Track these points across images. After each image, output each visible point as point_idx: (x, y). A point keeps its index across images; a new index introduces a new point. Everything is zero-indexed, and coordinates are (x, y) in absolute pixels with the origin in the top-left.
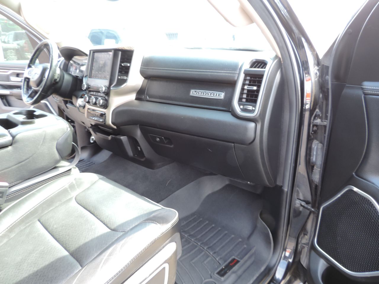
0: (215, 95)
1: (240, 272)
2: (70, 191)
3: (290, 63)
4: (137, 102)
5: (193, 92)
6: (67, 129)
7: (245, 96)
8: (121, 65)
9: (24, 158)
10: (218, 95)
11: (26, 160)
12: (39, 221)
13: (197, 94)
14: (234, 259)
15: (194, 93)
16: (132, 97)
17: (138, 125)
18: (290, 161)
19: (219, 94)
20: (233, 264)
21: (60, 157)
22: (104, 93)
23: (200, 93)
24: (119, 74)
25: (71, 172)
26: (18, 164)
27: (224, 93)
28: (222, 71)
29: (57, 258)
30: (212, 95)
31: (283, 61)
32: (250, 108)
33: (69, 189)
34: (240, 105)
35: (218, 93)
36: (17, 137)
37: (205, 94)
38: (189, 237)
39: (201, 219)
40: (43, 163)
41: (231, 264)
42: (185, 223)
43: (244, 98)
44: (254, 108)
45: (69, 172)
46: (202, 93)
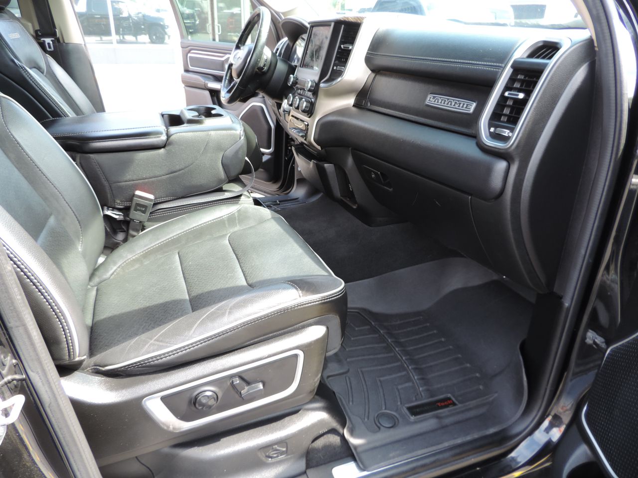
0: (461, 105)
1: (447, 421)
2: (227, 225)
3: (610, 51)
4: (354, 109)
5: (430, 98)
6: (240, 138)
7: (507, 111)
8: (341, 47)
9: (178, 168)
10: (465, 106)
11: (180, 170)
12: (178, 253)
13: (435, 101)
14: (449, 399)
15: (431, 100)
16: (349, 101)
17: (350, 149)
18: (583, 252)
19: (467, 105)
20: (443, 404)
21: (226, 176)
22: (309, 90)
23: (440, 101)
24: (337, 62)
25: (239, 201)
26: (170, 174)
27: (477, 102)
28: (479, 61)
29: (174, 299)
30: (457, 106)
31: (598, 47)
32: (506, 133)
33: (226, 222)
34: (490, 126)
35: (466, 102)
36: (172, 138)
37: (446, 103)
38: (392, 344)
39: (428, 324)
40: (201, 179)
41: (439, 404)
42: (399, 322)
43: (505, 115)
44: (511, 134)
45: (237, 201)
46: (443, 102)
